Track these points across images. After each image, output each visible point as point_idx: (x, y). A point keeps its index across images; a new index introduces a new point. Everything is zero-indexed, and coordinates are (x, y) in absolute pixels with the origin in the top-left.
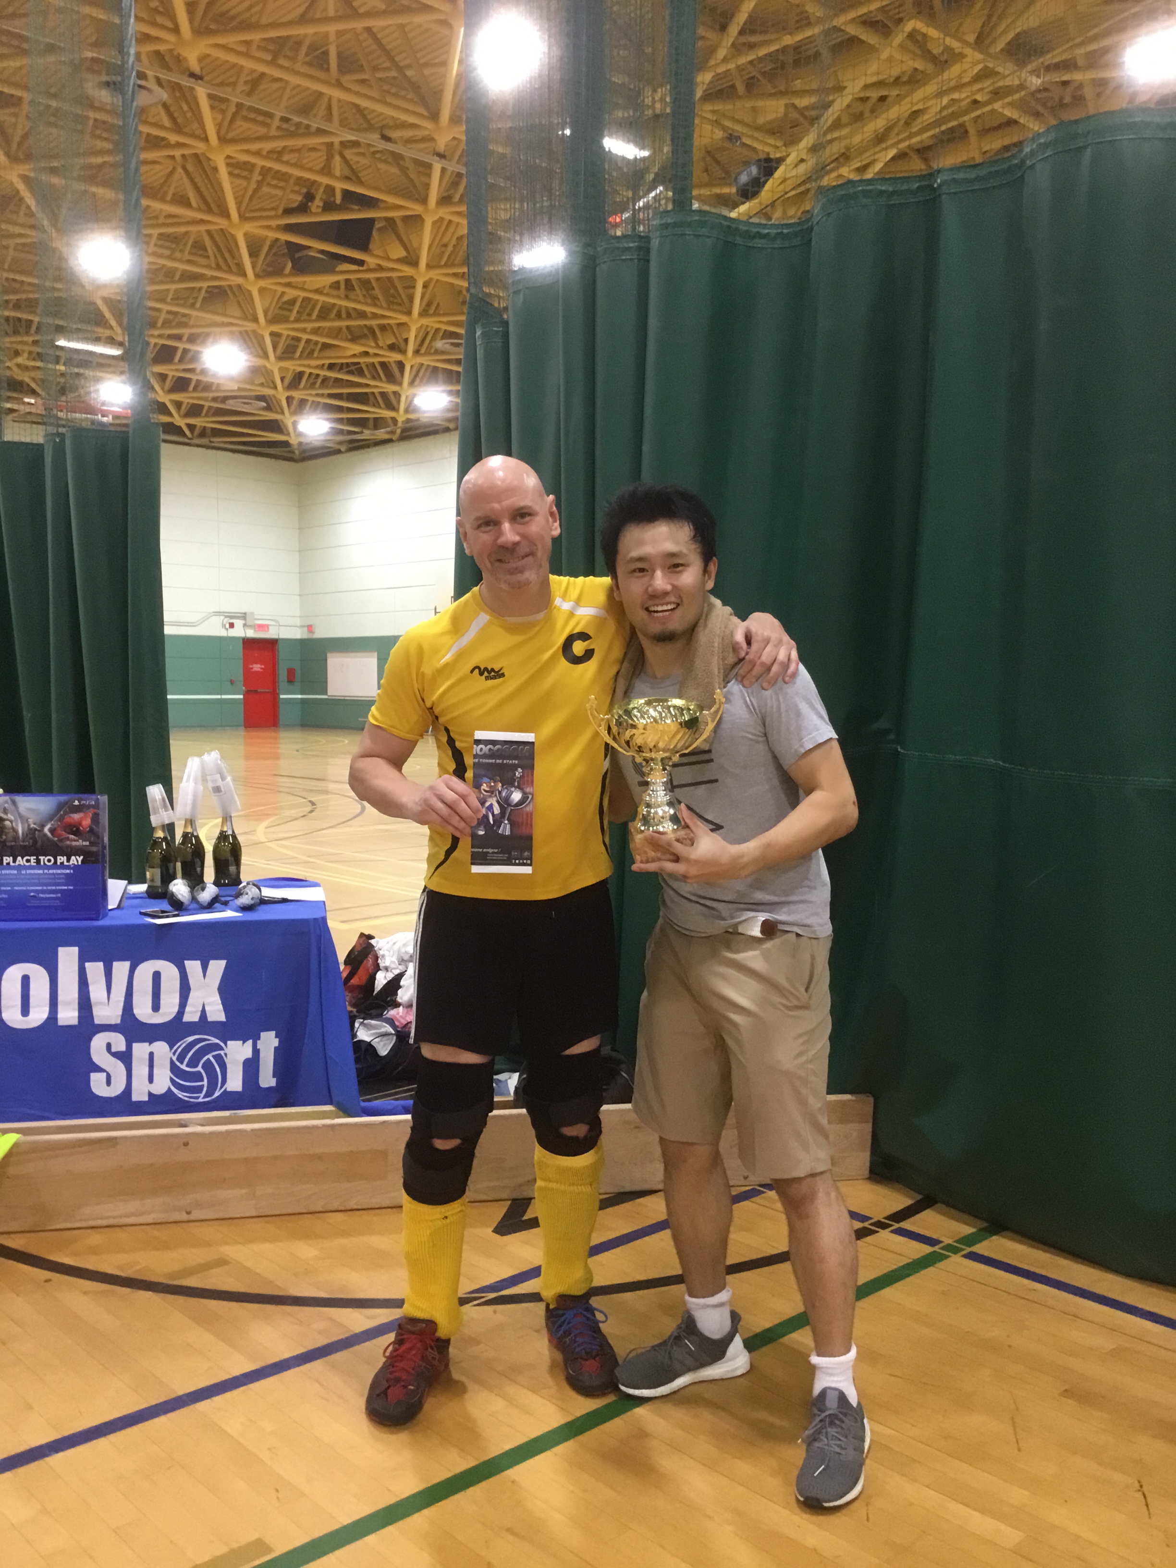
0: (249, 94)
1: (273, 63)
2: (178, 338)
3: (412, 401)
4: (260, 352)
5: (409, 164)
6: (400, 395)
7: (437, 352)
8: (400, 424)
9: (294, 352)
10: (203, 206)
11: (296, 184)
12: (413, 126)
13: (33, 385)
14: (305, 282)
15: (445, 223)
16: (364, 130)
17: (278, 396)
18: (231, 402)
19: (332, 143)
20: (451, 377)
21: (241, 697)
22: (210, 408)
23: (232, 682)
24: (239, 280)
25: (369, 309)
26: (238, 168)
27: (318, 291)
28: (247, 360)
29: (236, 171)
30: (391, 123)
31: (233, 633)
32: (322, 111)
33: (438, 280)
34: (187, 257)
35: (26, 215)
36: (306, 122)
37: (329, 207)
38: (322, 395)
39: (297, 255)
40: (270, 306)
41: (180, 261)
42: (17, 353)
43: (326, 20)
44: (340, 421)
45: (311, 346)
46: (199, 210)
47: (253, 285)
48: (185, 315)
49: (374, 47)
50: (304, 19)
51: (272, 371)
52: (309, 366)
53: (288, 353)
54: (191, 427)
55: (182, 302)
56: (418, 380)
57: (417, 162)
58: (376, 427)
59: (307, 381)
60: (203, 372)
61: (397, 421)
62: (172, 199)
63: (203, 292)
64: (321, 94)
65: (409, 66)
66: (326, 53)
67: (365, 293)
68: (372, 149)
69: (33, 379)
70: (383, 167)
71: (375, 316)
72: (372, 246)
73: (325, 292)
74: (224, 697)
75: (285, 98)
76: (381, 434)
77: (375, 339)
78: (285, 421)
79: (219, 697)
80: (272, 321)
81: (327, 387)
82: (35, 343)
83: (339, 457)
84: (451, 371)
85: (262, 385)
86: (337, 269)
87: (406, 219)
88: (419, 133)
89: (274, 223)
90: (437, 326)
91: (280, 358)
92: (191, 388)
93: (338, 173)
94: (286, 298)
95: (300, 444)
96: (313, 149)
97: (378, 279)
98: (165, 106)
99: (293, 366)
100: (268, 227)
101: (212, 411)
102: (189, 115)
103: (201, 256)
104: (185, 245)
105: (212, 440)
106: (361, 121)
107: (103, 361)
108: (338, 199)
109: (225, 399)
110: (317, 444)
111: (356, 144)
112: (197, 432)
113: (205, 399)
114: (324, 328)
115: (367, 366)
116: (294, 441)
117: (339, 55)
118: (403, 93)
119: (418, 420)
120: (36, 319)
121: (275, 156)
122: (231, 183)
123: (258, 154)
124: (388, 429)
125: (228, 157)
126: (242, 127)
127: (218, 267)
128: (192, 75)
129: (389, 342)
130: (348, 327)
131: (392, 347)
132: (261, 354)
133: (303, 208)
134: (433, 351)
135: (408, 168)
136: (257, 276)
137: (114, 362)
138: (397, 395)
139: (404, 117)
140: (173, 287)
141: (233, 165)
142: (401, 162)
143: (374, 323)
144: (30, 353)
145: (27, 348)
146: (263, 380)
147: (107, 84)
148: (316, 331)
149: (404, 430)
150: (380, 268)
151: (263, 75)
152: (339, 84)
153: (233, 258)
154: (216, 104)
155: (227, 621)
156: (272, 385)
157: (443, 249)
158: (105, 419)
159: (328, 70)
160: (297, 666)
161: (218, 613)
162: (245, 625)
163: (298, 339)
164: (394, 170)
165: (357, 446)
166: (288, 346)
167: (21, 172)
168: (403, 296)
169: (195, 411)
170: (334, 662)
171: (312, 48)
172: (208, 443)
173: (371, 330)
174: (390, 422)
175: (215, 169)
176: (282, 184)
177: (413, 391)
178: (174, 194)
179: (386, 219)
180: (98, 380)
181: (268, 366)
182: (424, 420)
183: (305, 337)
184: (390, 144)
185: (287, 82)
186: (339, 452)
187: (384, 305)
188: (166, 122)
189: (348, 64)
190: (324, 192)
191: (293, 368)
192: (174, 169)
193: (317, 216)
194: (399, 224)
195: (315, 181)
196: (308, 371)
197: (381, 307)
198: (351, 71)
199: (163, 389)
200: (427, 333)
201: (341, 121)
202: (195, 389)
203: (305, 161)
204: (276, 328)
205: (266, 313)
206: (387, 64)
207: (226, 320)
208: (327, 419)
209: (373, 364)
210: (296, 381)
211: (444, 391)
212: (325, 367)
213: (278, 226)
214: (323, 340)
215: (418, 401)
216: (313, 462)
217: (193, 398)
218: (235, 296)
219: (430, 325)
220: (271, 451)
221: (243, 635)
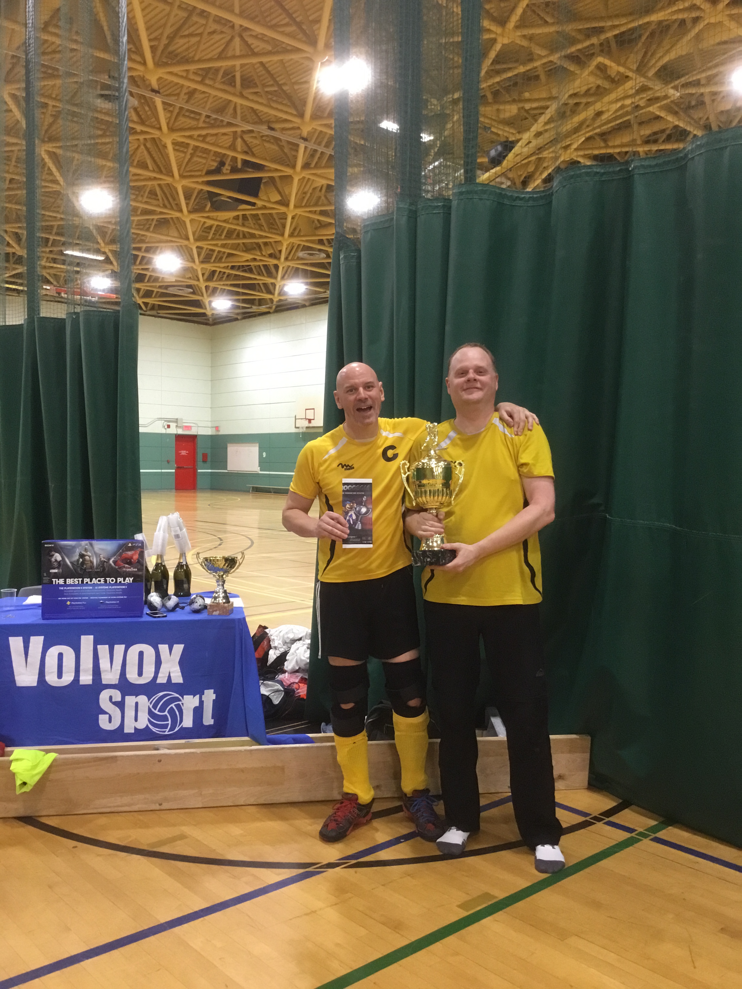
0: (187, 102)
1: (202, 82)
2: (139, 249)
3: (282, 290)
4: (189, 258)
5: (284, 143)
7: (299, 259)
8: (275, 303)
9: (211, 258)
10: (156, 169)
11: (214, 155)
12: (286, 121)
13: (48, 277)
14: (218, 216)
15: (306, 180)
16: (255, 123)
17: (200, 286)
18: (171, 288)
19: (236, 132)
20: (306, 274)
21: (174, 471)
22: (158, 292)
23: (168, 462)
24: (178, 214)
25: (257, 232)
26: (179, 146)
27: (225, 221)
28: (181, 264)
29: (177, 148)
30: (273, 119)
31: (169, 431)
32: (231, 111)
33: (300, 215)
34: (145, 199)
35: (47, 174)
36: (221, 118)
37: (234, 170)
38: (227, 285)
39: (214, 199)
40: (197, 230)
41: (141, 202)
43: (234, 57)
44: (238, 300)
45: (221, 255)
46: (154, 171)
47: (187, 218)
48: (143, 235)
49: (264, 72)
50: (221, 57)
51: (197, 270)
52: (219, 267)
53: (206, 259)
54: (146, 304)
55: (142, 227)
56: (286, 276)
57: (289, 143)
58: (260, 305)
59: (218, 276)
60: (154, 270)
61: (273, 300)
62: (137, 164)
63: (155, 221)
64: (230, 101)
65: (285, 84)
66: (234, 76)
67: (254, 222)
68: (261, 134)
69: (49, 274)
70: (267, 145)
71: (261, 237)
72: (261, 194)
73: (230, 221)
74: (163, 471)
75: (209, 103)
76: (263, 309)
77: (260, 250)
78: (204, 300)
79: (160, 471)
80: (196, 240)
81: (230, 280)
82: (51, 252)
83: (237, 322)
84: (307, 270)
85: (190, 278)
86: (239, 208)
87: (280, 177)
88: (290, 126)
89: (200, 180)
90: (299, 243)
91: (202, 262)
92: (146, 280)
93: (239, 150)
94: (206, 225)
95: (213, 314)
96: (224, 134)
97: (263, 214)
98: (135, 109)
99: (209, 267)
100: (197, 182)
101: (159, 294)
102: (149, 113)
103: (155, 199)
104: (144, 192)
105: (159, 312)
106: (254, 117)
107: (91, 263)
108: (239, 165)
109: (167, 287)
110: (224, 314)
111: (251, 131)
112: (149, 306)
113: (155, 287)
114: (229, 244)
115: (255, 267)
116: (209, 313)
117: (241, 77)
118: (280, 100)
119: (286, 300)
120: (52, 237)
121: (201, 139)
122: (175, 154)
123: (190, 137)
124: (268, 306)
125: (174, 139)
126: (183, 121)
127: (165, 206)
128: (153, 91)
129: (269, 252)
130: (243, 243)
131: (271, 256)
132: (190, 260)
133: (218, 171)
134: (295, 258)
135: (283, 146)
136: (190, 212)
137: (100, 264)
138: (274, 285)
139: (280, 115)
140: (136, 218)
141: (175, 144)
142: (279, 142)
143: (260, 241)
144: (48, 258)
145: (47, 255)
146: (190, 275)
147: (102, 96)
148: (223, 246)
149: (277, 306)
150: (265, 207)
151: (195, 90)
152: (242, 96)
153: (174, 200)
154: (166, 107)
155: (166, 424)
156: (196, 279)
157: (304, 195)
158: (93, 299)
159: (235, 86)
160: (208, 452)
161: (161, 419)
162: (177, 426)
163: (213, 251)
164: (275, 147)
165: (248, 316)
166: (207, 254)
167: (47, 149)
168: (279, 224)
169: (148, 294)
170: (232, 449)
171: (226, 74)
172: (157, 314)
173: (258, 245)
174: (269, 301)
175: (165, 147)
176: (204, 155)
177: (283, 283)
178: (138, 161)
179: (270, 178)
180: (88, 275)
181: (195, 267)
182: (290, 300)
183: (217, 249)
184: (273, 132)
185: (210, 94)
186: (237, 319)
187: (267, 230)
188: (135, 118)
189: (247, 82)
190: (231, 160)
191: (209, 268)
192: (139, 146)
193: (226, 176)
194: (277, 180)
195: (225, 154)
196: (219, 270)
197: (265, 231)
198: (248, 87)
200: (293, 247)
201: (242, 117)
202: (148, 281)
203: (220, 141)
204: (199, 244)
205: (194, 234)
206: (271, 83)
207: (169, 238)
208: (230, 300)
209: (259, 266)
210: (211, 276)
211: (302, 283)
212: (229, 267)
213: (203, 181)
214: (228, 251)
215: (286, 289)
216: (221, 325)
217: (146, 286)
218: (175, 224)
219: (295, 242)
220: (195, 319)
221: (175, 432)
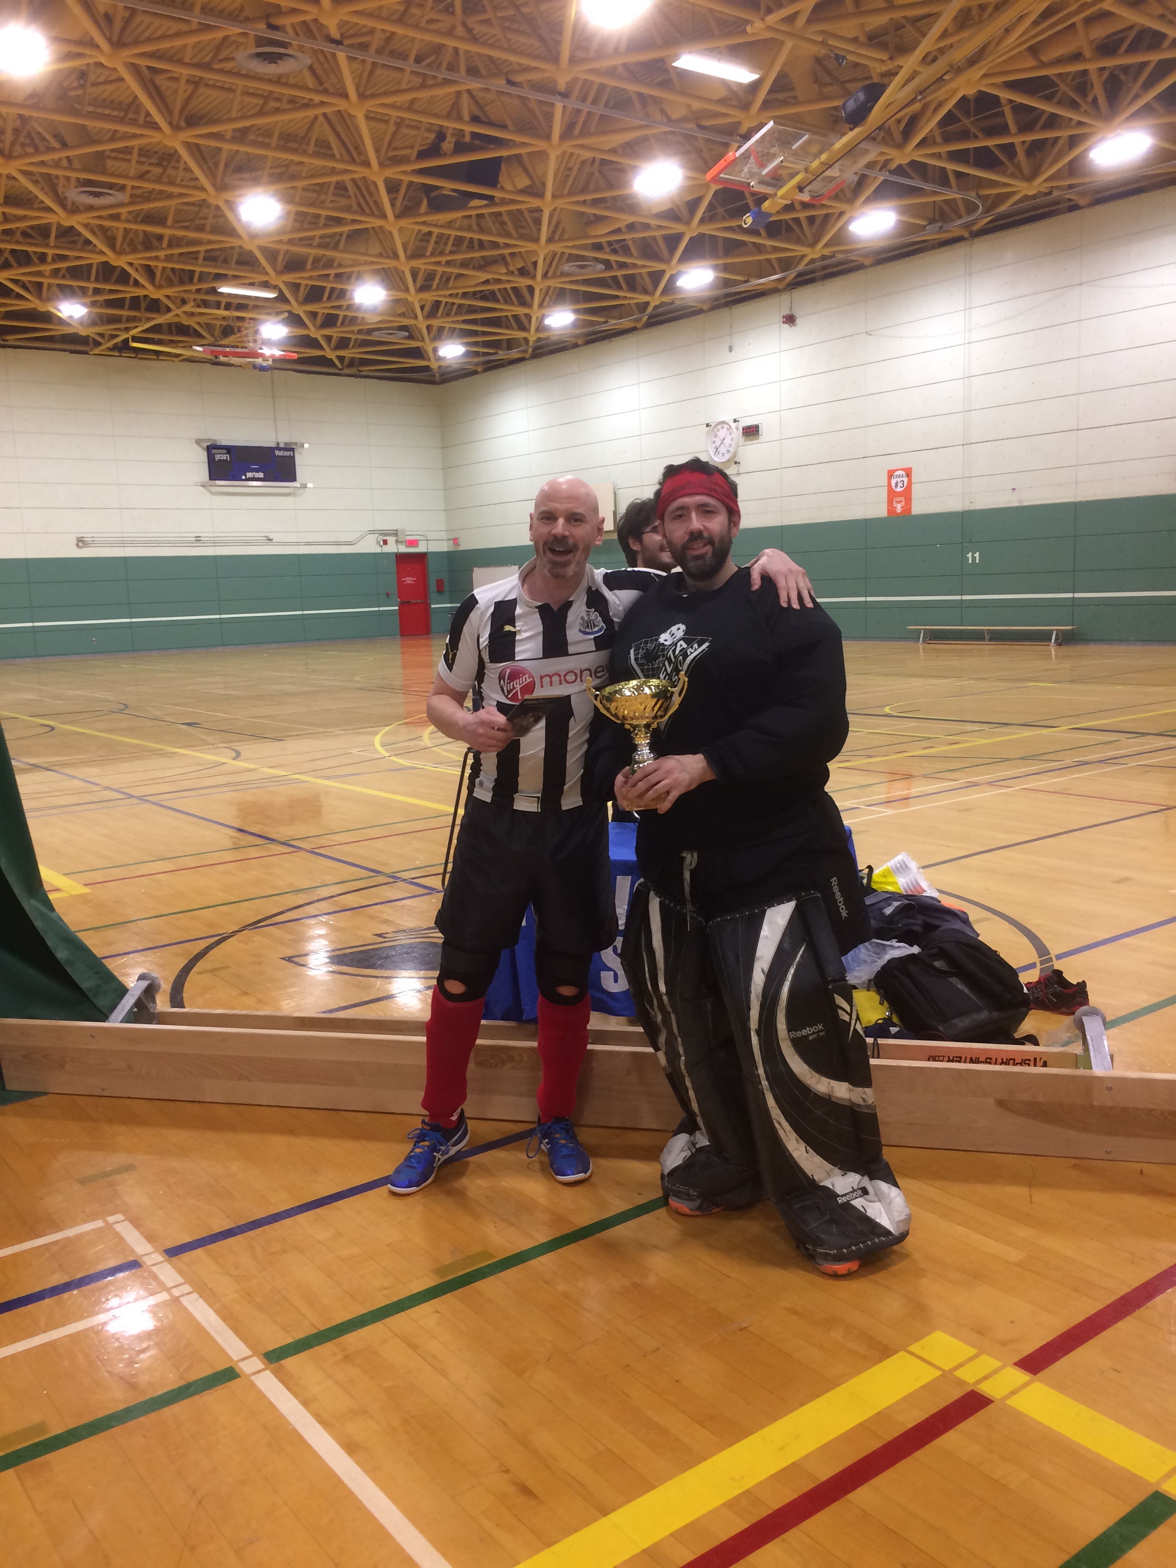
2: (326, 278)
3: (541, 323)
4: (400, 287)
6: (530, 317)
7: (563, 274)
8: (531, 344)
9: (432, 284)
10: (345, 156)
11: (425, 130)
12: (533, 69)
13: (199, 330)
14: (439, 219)
15: (568, 155)
16: (489, 77)
17: (419, 326)
18: (376, 333)
20: (575, 297)
21: (396, 607)
22: (356, 339)
23: (388, 595)
24: (377, 223)
25: (500, 240)
26: (375, 120)
27: (449, 226)
28: (389, 294)
29: (375, 124)
30: (515, 69)
31: (387, 549)
33: (562, 209)
34: (329, 203)
35: (184, 176)
37: (459, 149)
38: (458, 322)
39: (433, 195)
40: (409, 242)
41: (324, 207)
42: (184, 302)
44: (476, 344)
45: (446, 277)
46: (343, 160)
47: (393, 226)
48: (329, 257)
51: (413, 303)
52: (445, 296)
53: (426, 285)
54: (341, 359)
55: (327, 246)
56: (545, 304)
57: (541, 103)
58: (509, 348)
59: (444, 310)
60: (349, 307)
61: (528, 340)
62: (315, 151)
63: (345, 234)
67: (496, 225)
69: (199, 323)
71: (507, 245)
72: (502, 182)
73: (457, 226)
74: (381, 609)
76: (514, 354)
77: (506, 264)
78: (426, 347)
79: (376, 609)
80: (412, 257)
81: (462, 314)
82: (199, 290)
83: (475, 377)
84: (576, 291)
85: (404, 315)
86: (469, 205)
87: (528, 154)
88: (541, 76)
89: (409, 168)
90: (560, 250)
91: (420, 290)
92: (339, 323)
93: (466, 117)
94: (422, 235)
95: (440, 367)
96: (440, 97)
97: (506, 211)
98: (310, 69)
99: (429, 297)
100: (405, 172)
101: (359, 341)
104: (327, 192)
105: (361, 369)
107: (259, 303)
108: (467, 139)
109: (370, 331)
110: (457, 365)
113: (352, 332)
114: (457, 260)
115: (499, 291)
116: (434, 365)
119: (548, 338)
120: (198, 269)
121: (408, 106)
122: (371, 135)
123: (393, 106)
124: (520, 349)
125: (367, 111)
127: (361, 211)
128: (333, 41)
129: (519, 266)
130: (480, 258)
131: (523, 272)
132: (403, 288)
133: (433, 152)
134: (558, 274)
136: (397, 217)
137: (271, 305)
138: (528, 316)
140: (318, 233)
141: (369, 117)
143: (506, 252)
144: (196, 300)
145: (193, 296)
146: (404, 310)
147: (258, 55)
148: (448, 263)
149: (535, 349)
150: (508, 201)
151: (393, 34)
153: (375, 201)
155: (381, 538)
156: (412, 315)
160: (445, 577)
161: (372, 532)
162: (397, 541)
163: (434, 272)
165: (492, 366)
166: (427, 278)
169: (343, 343)
173: (503, 258)
174: (523, 342)
175: (356, 123)
177: (543, 311)
179: (513, 156)
181: (410, 299)
182: (554, 338)
184: (515, 88)
185: (414, 38)
186: (475, 373)
187: (515, 235)
188: (312, 84)
190: (454, 135)
193: (446, 159)
194: (526, 158)
195: (444, 126)
196: (444, 300)
197: (513, 237)
199: (314, 325)
200: (554, 257)
201: (467, 70)
203: (433, 108)
204: (416, 263)
205: (405, 249)
207: (369, 258)
208: (462, 343)
209: (505, 290)
210: (434, 310)
211: (569, 310)
212: (460, 295)
213: (413, 170)
214: (455, 271)
215: (547, 322)
216: (454, 383)
217: (341, 332)
218: (377, 234)
219: (556, 250)
220: (413, 375)
221: (396, 551)
